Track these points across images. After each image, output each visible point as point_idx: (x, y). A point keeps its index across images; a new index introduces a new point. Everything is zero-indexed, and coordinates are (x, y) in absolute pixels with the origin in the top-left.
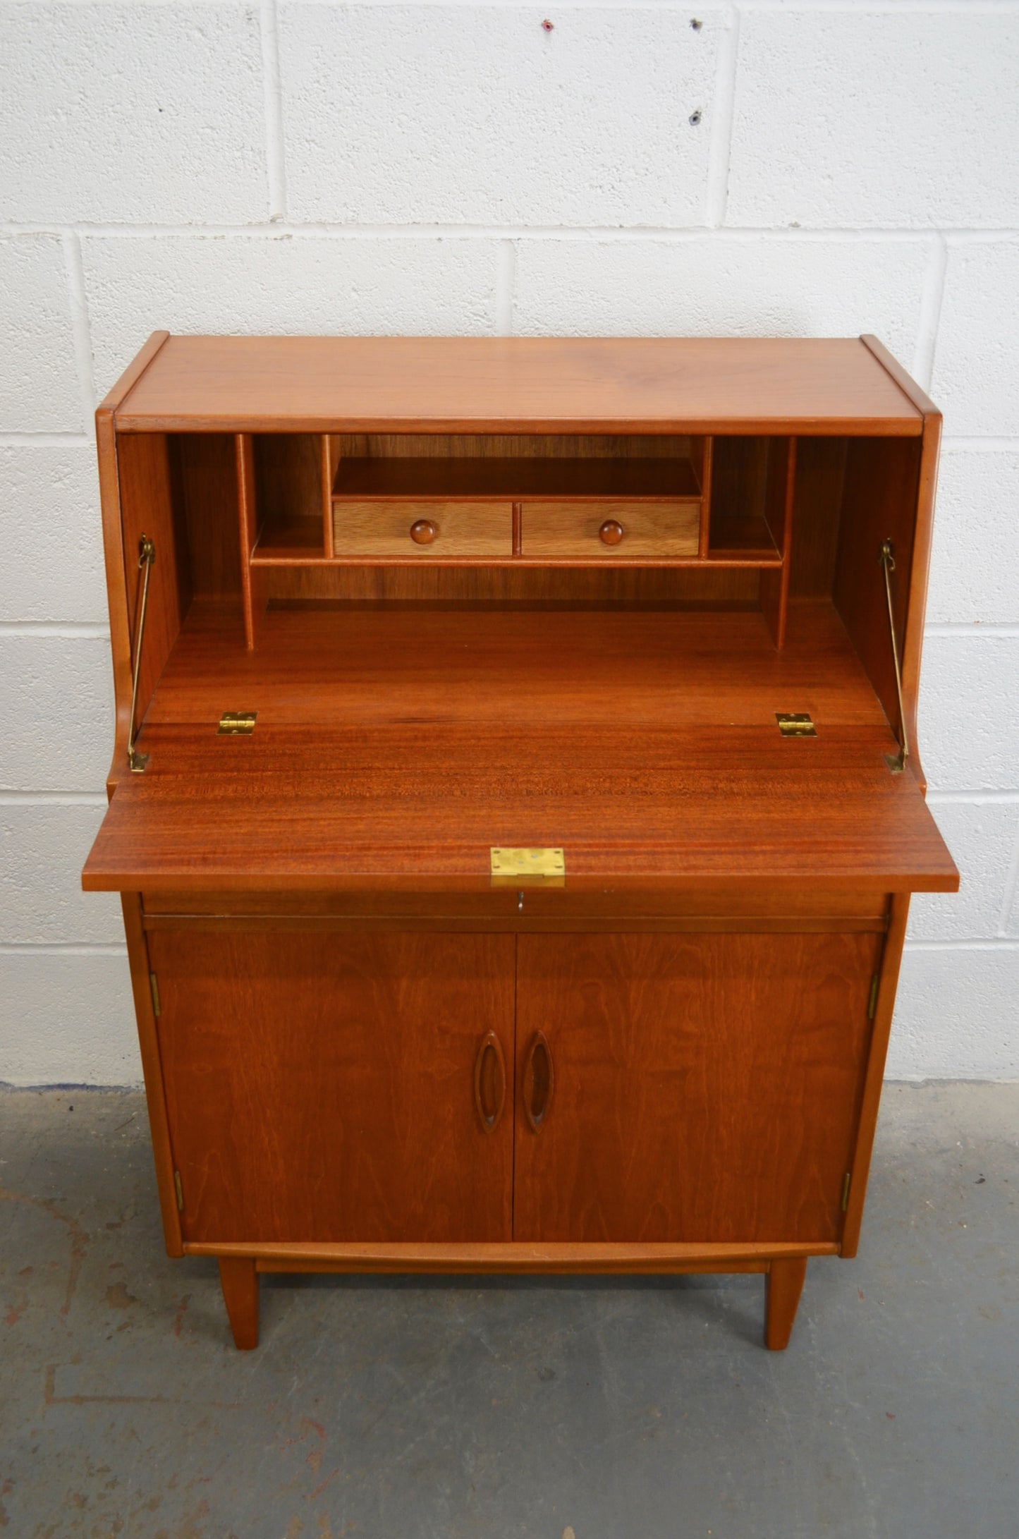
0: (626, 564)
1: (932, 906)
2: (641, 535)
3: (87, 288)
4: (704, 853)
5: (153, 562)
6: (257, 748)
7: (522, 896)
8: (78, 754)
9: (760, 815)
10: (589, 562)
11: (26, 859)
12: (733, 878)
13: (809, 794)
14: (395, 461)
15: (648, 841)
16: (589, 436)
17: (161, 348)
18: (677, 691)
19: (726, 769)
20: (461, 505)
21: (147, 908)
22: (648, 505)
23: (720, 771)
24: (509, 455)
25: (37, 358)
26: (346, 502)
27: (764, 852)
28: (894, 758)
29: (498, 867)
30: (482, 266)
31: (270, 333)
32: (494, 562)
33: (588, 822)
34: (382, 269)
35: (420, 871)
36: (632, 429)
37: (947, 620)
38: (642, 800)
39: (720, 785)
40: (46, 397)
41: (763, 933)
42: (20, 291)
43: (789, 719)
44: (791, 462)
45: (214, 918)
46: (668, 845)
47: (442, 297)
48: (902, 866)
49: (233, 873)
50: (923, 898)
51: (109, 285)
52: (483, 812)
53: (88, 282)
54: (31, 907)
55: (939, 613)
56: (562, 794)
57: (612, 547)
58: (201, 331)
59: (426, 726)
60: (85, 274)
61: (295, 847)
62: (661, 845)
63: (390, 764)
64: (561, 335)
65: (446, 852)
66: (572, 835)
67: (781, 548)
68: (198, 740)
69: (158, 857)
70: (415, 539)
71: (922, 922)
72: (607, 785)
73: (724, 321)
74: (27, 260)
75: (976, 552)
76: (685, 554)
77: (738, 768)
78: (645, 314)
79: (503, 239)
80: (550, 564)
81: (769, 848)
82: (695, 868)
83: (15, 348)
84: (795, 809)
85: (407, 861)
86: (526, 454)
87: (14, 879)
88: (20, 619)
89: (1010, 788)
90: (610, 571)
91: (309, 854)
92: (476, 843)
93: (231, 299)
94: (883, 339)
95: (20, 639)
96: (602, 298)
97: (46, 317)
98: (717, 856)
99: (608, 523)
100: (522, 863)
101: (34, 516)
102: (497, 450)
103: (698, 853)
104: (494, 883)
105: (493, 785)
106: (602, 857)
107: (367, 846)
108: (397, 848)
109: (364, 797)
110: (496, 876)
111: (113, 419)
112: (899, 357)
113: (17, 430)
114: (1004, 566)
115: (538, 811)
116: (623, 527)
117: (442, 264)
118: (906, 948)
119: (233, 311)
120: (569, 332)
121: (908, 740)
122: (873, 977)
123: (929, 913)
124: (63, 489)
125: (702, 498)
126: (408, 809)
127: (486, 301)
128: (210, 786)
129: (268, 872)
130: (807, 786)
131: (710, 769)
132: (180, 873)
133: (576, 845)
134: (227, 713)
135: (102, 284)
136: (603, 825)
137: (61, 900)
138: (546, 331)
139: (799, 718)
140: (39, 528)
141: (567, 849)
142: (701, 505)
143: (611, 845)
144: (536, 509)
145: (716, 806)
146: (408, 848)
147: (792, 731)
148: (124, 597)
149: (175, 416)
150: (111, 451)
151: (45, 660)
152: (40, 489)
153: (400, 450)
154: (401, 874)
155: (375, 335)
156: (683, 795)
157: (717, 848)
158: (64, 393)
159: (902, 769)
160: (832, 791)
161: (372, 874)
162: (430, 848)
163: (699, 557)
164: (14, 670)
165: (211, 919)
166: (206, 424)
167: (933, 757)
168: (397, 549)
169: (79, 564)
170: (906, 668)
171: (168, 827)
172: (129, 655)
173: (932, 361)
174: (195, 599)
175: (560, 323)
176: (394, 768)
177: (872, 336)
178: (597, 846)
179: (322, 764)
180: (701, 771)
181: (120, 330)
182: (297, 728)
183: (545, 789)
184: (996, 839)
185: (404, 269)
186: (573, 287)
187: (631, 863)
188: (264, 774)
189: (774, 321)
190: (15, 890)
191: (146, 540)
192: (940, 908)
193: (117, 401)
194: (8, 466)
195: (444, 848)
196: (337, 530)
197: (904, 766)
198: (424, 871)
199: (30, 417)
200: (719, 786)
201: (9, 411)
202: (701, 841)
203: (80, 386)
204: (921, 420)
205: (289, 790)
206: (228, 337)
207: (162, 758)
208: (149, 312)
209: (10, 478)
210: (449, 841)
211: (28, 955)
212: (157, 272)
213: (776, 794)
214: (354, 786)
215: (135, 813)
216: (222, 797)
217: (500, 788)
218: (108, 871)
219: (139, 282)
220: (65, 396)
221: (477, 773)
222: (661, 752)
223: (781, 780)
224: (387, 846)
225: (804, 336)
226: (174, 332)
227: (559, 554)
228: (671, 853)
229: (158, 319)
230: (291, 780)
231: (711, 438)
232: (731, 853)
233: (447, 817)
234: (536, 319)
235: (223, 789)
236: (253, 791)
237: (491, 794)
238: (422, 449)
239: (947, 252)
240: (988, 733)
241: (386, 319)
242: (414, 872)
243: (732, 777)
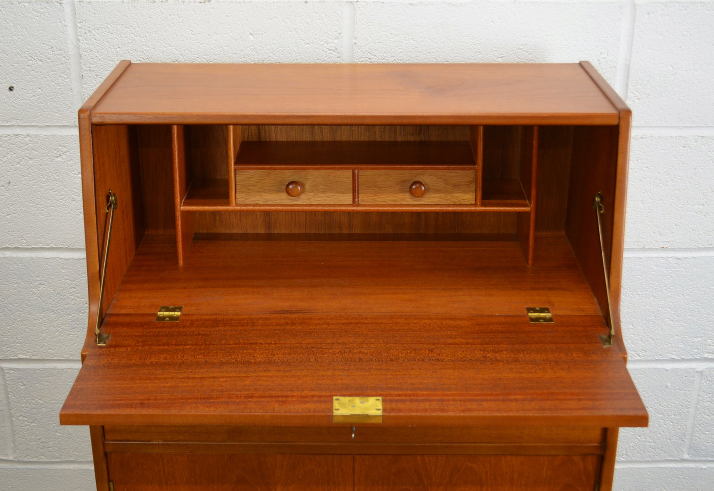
0: (428, 210)
1: (638, 437)
2: (437, 191)
3: (79, 34)
4: (476, 400)
5: (116, 208)
6: (181, 330)
7: (354, 429)
8: (69, 335)
9: (515, 375)
10: (403, 208)
11: (34, 404)
12: (496, 417)
13: (547, 361)
14: (277, 142)
15: (439, 393)
16: (404, 126)
17: (125, 71)
18: (461, 293)
19: (492, 344)
20: (319, 171)
21: (107, 437)
22: (441, 171)
23: (488, 346)
24: (351, 139)
25: (46, 78)
26: (244, 169)
27: (516, 400)
28: (605, 337)
29: (338, 410)
30: (333, 19)
31: (197, 61)
32: (340, 208)
33: (399, 379)
34: (269, 21)
35: (285, 412)
36: (428, 121)
37: (642, 246)
38: (436, 364)
39: (489, 355)
40: (52, 103)
41: (520, 455)
42: (36, 36)
43: (535, 311)
44: (535, 143)
45: (152, 444)
46: (452, 395)
47: (307, 38)
48: (609, 410)
49: (160, 413)
50: (632, 432)
51: (93, 31)
52: (329, 373)
53: (80, 29)
54: (37, 437)
55: (637, 242)
56: (382, 361)
57: (418, 199)
58: (152, 61)
59: (294, 316)
60: (78, 25)
61: (202, 396)
62: (448, 395)
63: (269, 341)
64: (386, 62)
65: (303, 399)
66: (388, 388)
67: (530, 199)
68: (142, 325)
69: (110, 402)
70: (288, 194)
71: (632, 448)
72: (413, 355)
73: (491, 53)
74: (41, 16)
75: (661, 202)
76: (466, 203)
77: (500, 344)
78: (439, 49)
79: (347, 2)
80: (378, 210)
81: (519, 397)
82: (470, 410)
83: (32, 72)
84: (538, 371)
85: (277, 406)
86: (362, 139)
87: (26, 418)
88: (33, 246)
89: (688, 358)
90: (418, 214)
91: (212, 400)
92: (324, 393)
93: (172, 40)
94: (595, 63)
95: (33, 259)
96: (412, 39)
97: (52, 52)
98: (485, 402)
99: (415, 183)
100: (354, 406)
101: (43, 179)
102: (343, 136)
103: (472, 400)
104: (335, 421)
105: (337, 355)
106: (408, 403)
107: (250, 395)
108: (271, 397)
109: (250, 363)
110: (335, 415)
111: (90, 116)
112: (605, 76)
113: (33, 124)
114: (679, 210)
115: (366, 372)
116: (425, 186)
117: (308, 18)
118: (617, 466)
119: (173, 48)
120: (391, 60)
121: (615, 325)
122: (595, 486)
123: (636, 442)
124: (62, 162)
125: (477, 166)
126: (279, 371)
127: (336, 41)
128: (149, 355)
129: (184, 413)
130: (547, 355)
131: (482, 344)
132: (125, 413)
133: (390, 395)
134: (163, 307)
135: (89, 31)
136: (409, 382)
137: (57, 432)
138: (375, 60)
139: (542, 310)
140: (46, 187)
141: (384, 398)
142: (477, 171)
143: (414, 395)
144: (368, 174)
145: (485, 369)
146: (278, 397)
147: (537, 319)
148: (96, 230)
149: (130, 114)
150: (88, 136)
151: (49, 273)
152: (47, 161)
153: (279, 136)
154: (272, 414)
155: (264, 63)
156: (463, 361)
157: (485, 397)
158: (64, 101)
159: (610, 344)
160: (563, 359)
161: (254, 414)
162: (292, 396)
163: (475, 205)
164: (29, 279)
165: (150, 444)
166: (150, 118)
167: (636, 337)
168: (278, 200)
169: (72, 210)
170: (612, 277)
171: (118, 382)
172: (98, 269)
173: (628, 78)
174: (146, 233)
175: (385, 55)
176: (271, 344)
177: (587, 62)
178: (405, 395)
179: (223, 341)
180: (476, 346)
181: (100, 60)
182: (207, 317)
183: (372, 357)
184: (680, 392)
185: (283, 21)
186: (392, 32)
187: (427, 407)
188: (185, 347)
189: (524, 53)
190: (27, 425)
191: (112, 194)
192: (644, 439)
193: (92, 104)
194: (26, 147)
195: (302, 397)
196: (238, 188)
197: (612, 342)
198: (288, 412)
199: (41, 115)
200: (487, 356)
201: (28, 111)
202: (475, 392)
203: (74, 96)
204: (618, 115)
205: (201, 358)
206: (170, 64)
207: (118, 336)
208: (118, 49)
209: (28, 154)
210: (306, 392)
211: (34, 469)
212: (124, 23)
213: (526, 361)
214: (244, 355)
215: (98, 373)
216: (157, 362)
217: (341, 356)
218: (77, 412)
219: (112, 30)
220: (64, 102)
221: (326, 347)
222: (449, 333)
223: (529, 352)
224: (264, 395)
225: (543, 62)
226: (135, 61)
227: (383, 203)
228: (454, 400)
229: (125, 53)
230: (202, 352)
231: (482, 127)
232: (495, 400)
233: (305, 376)
234: (368, 52)
235: (157, 357)
236: (177, 358)
237: (335, 360)
238: (294, 136)
239: (635, 9)
240: (672, 321)
241: (272, 52)
242: (281, 413)
243: (496, 350)
